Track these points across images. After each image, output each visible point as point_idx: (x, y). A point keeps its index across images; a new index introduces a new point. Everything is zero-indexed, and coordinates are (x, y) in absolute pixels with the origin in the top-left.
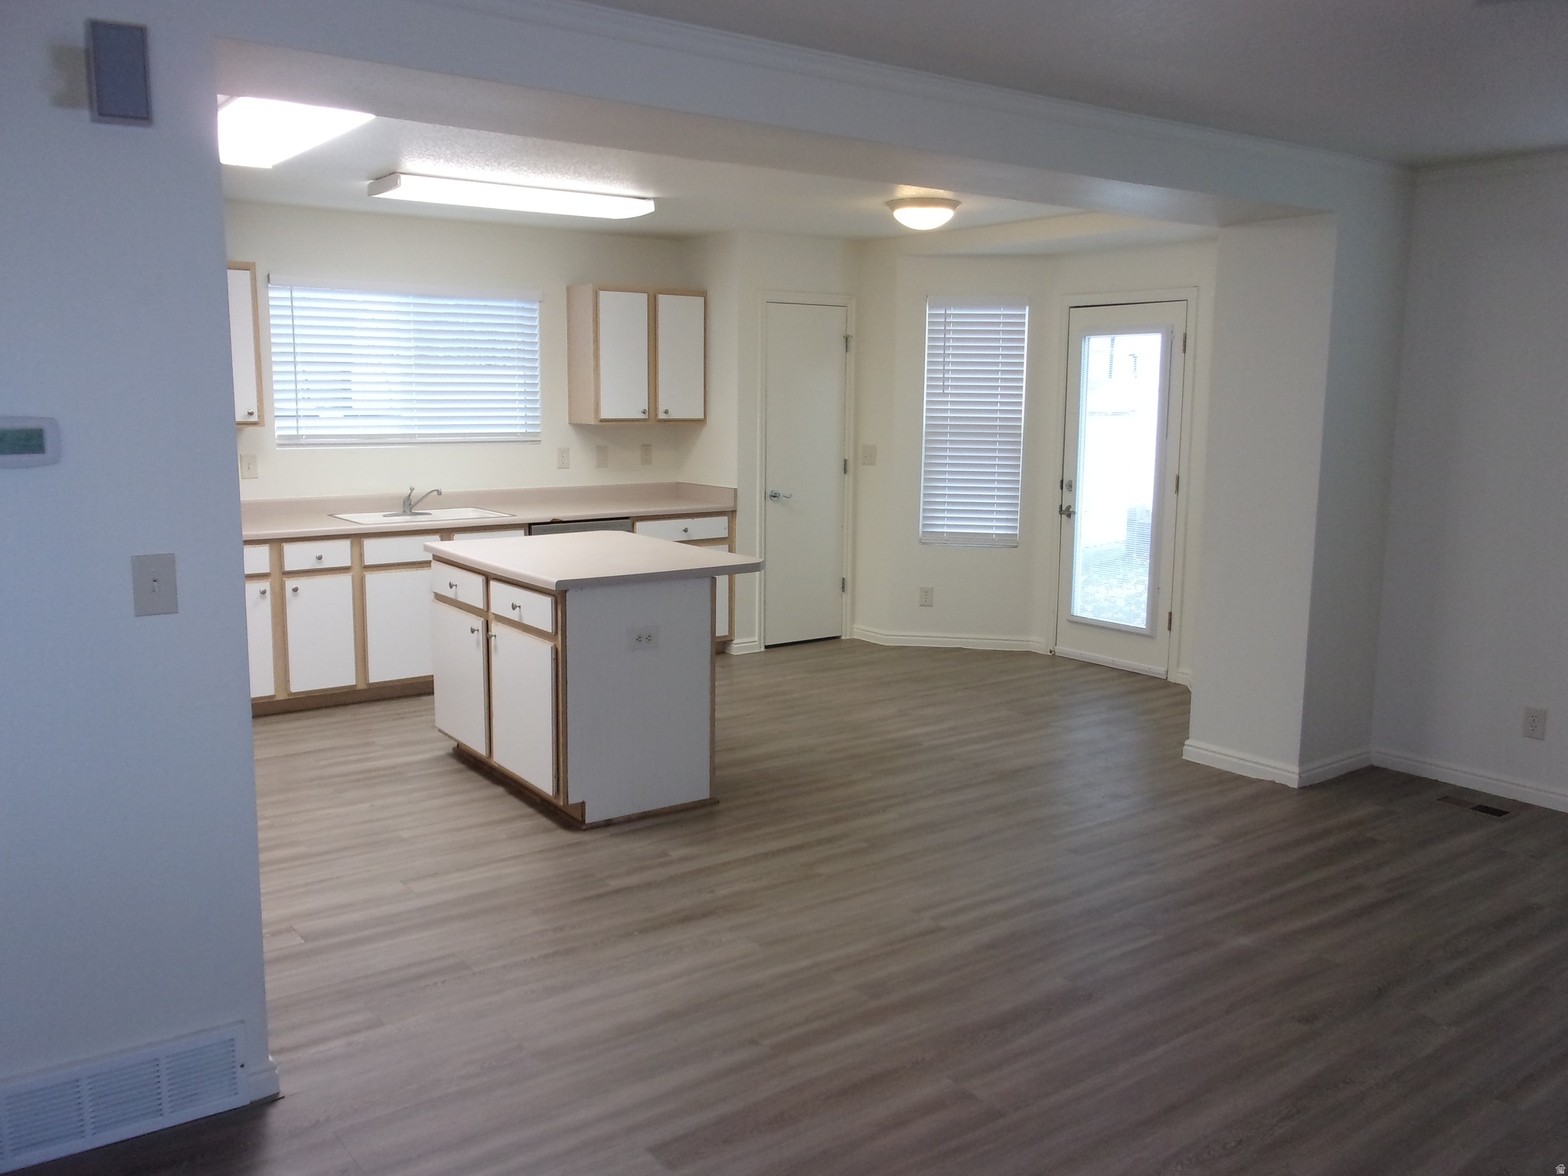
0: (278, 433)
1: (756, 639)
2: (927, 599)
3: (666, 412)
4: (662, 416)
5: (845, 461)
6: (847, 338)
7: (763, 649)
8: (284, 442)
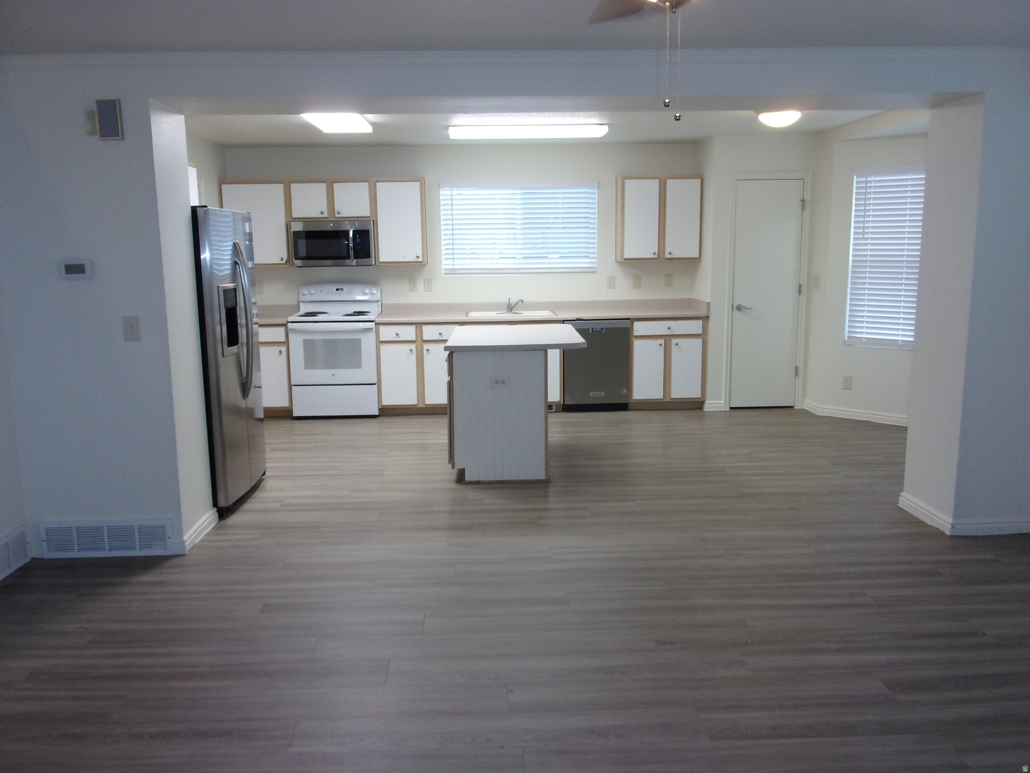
0: (443, 267)
1: (723, 401)
2: (848, 384)
3: (670, 253)
4: (667, 256)
5: (800, 285)
6: (803, 201)
7: (728, 409)
8: (447, 272)
